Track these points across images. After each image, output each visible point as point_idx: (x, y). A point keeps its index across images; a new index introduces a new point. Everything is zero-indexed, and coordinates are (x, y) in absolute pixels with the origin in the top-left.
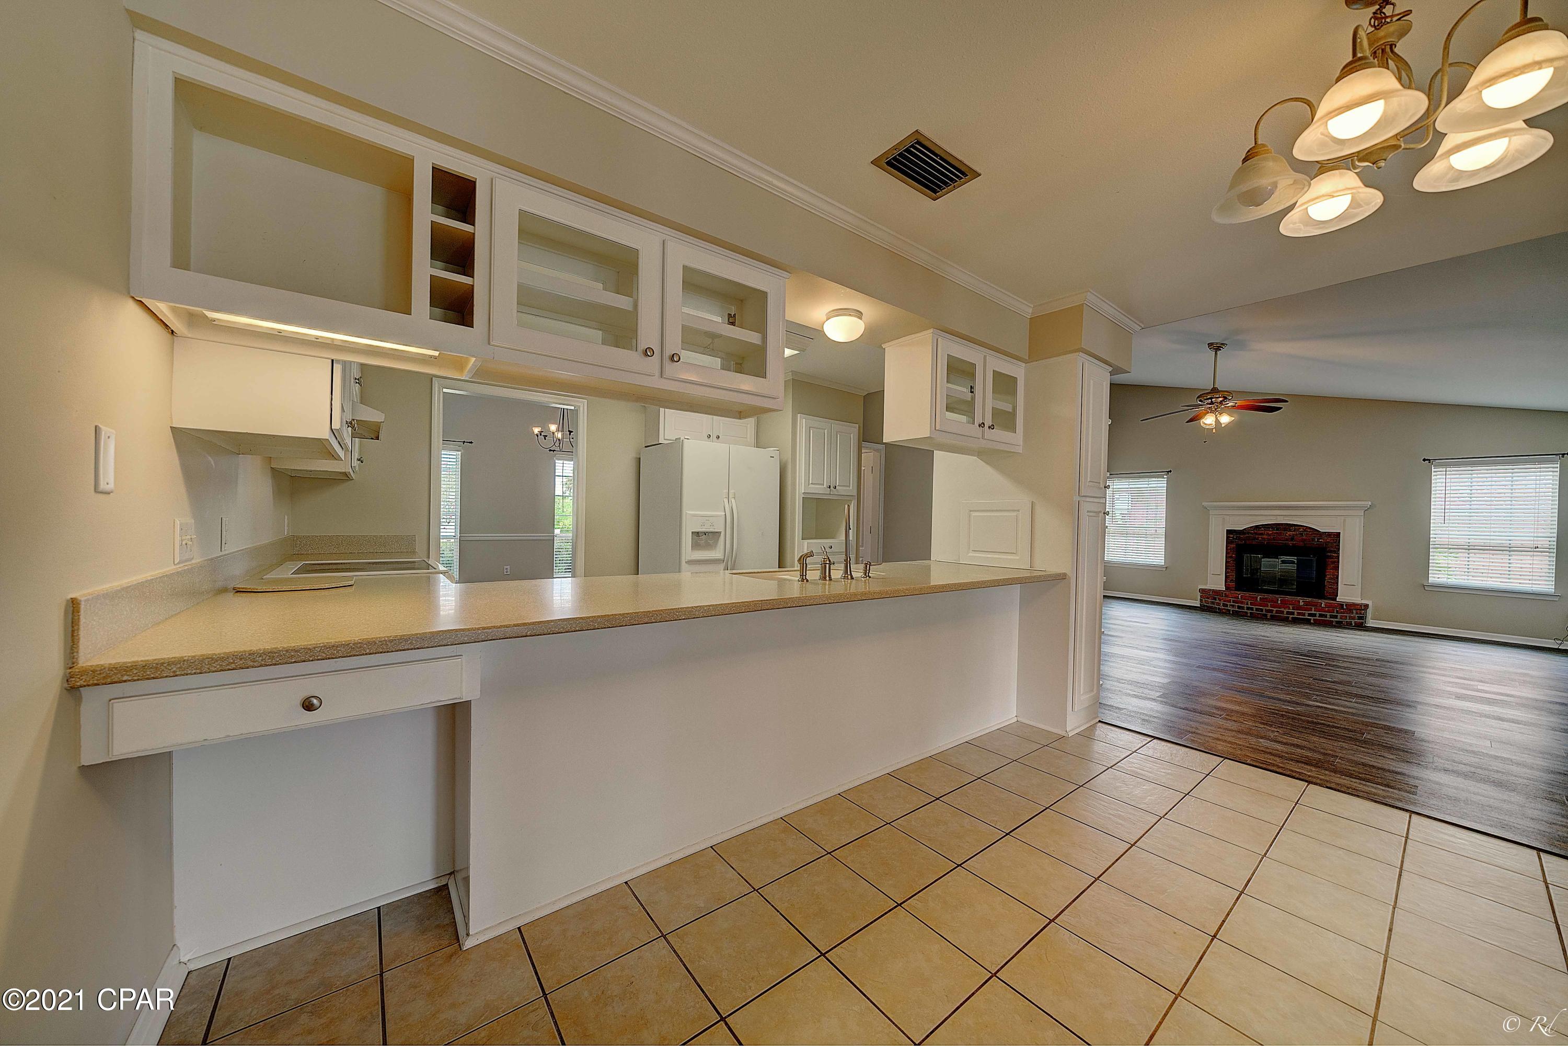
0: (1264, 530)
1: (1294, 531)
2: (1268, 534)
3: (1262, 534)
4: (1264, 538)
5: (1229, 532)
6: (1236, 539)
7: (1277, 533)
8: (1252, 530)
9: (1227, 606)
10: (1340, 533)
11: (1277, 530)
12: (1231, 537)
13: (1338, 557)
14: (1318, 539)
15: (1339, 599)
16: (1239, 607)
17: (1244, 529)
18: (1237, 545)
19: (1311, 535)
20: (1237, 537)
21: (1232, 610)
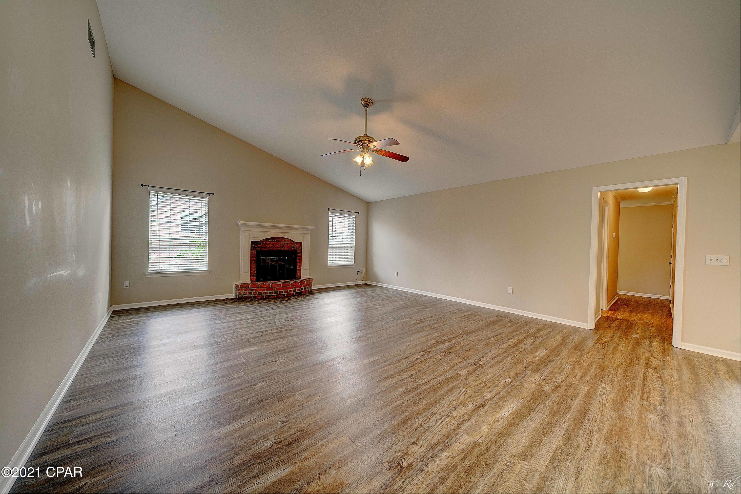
0: (271, 241)
1: (284, 242)
2: (272, 244)
3: (269, 244)
4: (270, 247)
5: (252, 243)
6: (256, 247)
7: (276, 243)
8: (264, 241)
9: (262, 293)
10: (302, 243)
11: (277, 241)
12: (253, 246)
13: (301, 255)
14: (294, 246)
15: (302, 277)
16: (270, 293)
17: (261, 241)
18: (257, 252)
19: (291, 244)
20: (256, 246)
21: (266, 296)
